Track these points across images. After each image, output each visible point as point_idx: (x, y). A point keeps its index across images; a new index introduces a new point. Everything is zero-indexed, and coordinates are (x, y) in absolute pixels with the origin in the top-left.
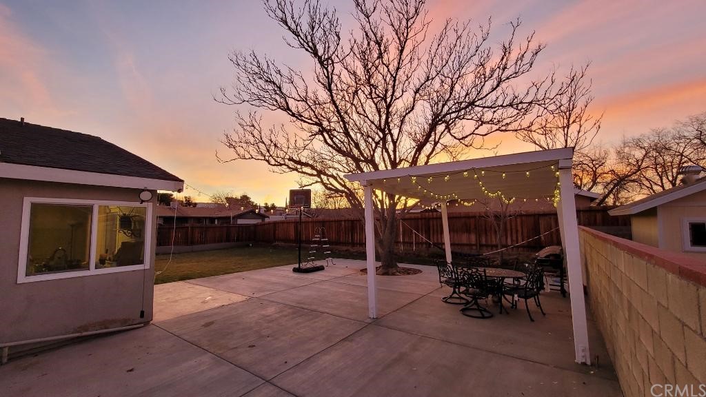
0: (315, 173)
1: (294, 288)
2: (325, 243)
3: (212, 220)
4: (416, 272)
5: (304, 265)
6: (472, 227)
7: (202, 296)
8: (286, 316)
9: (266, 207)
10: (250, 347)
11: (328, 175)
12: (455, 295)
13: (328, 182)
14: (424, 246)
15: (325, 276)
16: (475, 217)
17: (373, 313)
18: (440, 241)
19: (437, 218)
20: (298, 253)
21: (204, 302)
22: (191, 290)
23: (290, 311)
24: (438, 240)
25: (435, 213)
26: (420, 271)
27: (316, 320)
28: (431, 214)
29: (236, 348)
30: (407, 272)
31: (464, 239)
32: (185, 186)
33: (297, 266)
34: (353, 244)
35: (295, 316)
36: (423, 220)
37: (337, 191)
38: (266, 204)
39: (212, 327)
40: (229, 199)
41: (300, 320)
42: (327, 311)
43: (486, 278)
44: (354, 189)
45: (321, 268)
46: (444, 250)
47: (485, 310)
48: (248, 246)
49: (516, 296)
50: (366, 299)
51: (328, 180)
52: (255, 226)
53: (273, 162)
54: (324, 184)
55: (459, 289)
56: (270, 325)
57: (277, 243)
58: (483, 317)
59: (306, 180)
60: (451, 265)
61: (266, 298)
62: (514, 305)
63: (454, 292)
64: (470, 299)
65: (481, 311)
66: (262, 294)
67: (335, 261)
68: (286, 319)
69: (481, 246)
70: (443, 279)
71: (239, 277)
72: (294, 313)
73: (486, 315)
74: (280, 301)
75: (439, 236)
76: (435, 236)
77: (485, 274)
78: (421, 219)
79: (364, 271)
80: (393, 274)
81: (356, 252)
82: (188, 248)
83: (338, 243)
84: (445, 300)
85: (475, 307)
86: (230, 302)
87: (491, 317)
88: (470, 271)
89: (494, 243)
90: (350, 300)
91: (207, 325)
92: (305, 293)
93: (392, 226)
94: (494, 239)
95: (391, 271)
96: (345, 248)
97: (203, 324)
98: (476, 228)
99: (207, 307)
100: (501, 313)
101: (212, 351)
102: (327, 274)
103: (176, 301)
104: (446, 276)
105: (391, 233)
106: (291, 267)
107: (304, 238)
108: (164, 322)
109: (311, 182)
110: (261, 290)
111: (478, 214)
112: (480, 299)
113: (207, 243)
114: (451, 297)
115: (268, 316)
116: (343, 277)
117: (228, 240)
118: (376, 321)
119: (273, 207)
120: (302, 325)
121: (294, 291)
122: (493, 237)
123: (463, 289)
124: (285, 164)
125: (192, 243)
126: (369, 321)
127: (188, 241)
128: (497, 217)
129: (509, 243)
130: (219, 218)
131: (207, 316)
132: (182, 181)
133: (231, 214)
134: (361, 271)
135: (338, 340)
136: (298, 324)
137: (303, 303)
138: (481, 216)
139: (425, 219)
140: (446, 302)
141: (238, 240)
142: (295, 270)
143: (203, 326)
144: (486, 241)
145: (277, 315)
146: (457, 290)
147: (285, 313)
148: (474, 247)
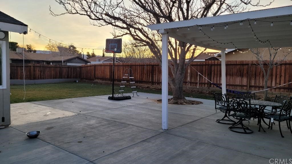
0: (125, 26)
1: (109, 109)
2: (132, 80)
3: (48, 62)
4: (198, 103)
5: (116, 96)
6: (245, 72)
7: (44, 111)
8: (103, 126)
9: (88, 55)
10: (79, 142)
11: (135, 28)
12: (226, 118)
13: (135, 34)
14: (206, 85)
15: (132, 103)
16: (248, 64)
17: (164, 126)
18: (218, 82)
19: (217, 65)
20: (112, 88)
21: (46, 115)
22: (36, 108)
23: (105, 122)
24: (217, 81)
25: (216, 61)
26: (201, 103)
27: (125, 129)
28: (213, 61)
29: (69, 142)
30: (192, 103)
31: (238, 81)
32: (29, 29)
33: (111, 96)
34: (153, 83)
35: (109, 126)
36: (207, 66)
37: (142, 40)
38: (88, 53)
39: (52, 130)
40: (60, 48)
41: (112, 128)
42: (132, 124)
43: (250, 106)
44: (155, 41)
45: (129, 98)
46: (221, 88)
47: (248, 129)
48: (75, 82)
49: (272, 119)
50: (160, 118)
51: (135, 32)
52: (81, 67)
53: (93, 17)
54: (132, 36)
55: (229, 113)
56: (93, 130)
57: (96, 81)
58: (246, 133)
59: (119, 32)
60: (224, 96)
61: (90, 115)
62: (270, 126)
63: (226, 116)
64: (237, 121)
65: (244, 129)
66: (86, 112)
67: (139, 94)
68: (104, 127)
69: (251, 86)
70: (218, 106)
71: (70, 101)
72: (109, 124)
73: (247, 131)
74: (99, 116)
75: (218, 79)
76: (215, 79)
77: (250, 102)
78: (206, 65)
79: (160, 101)
80: (181, 104)
81: (154, 88)
82: (32, 81)
83: (141, 82)
84: (218, 121)
85: (240, 126)
86: (64, 116)
87: (252, 133)
88: (238, 100)
89: (261, 85)
90: (150, 118)
91: (48, 129)
92: (117, 112)
93: (182, 68)
94: (261, 82)
95: (179, 101)
96: (146, 86)
97: (46, 128)
98: (248, 73)
99: (48, 118)
100: (259, 131)
101: (53, 143)
102: (134, 102)
103: (26, 114)
104: (220, 104)
105: (181, 74)
106: (107, 97)
107: (116, 77)
108: (19, 126)
109: (122, 33)
110: (85, 110)
111: (250, 63)
112: (244, 120)
113: (45, 79)
114: (223, 120)
115: (91, 125)
116: (145, 104)
117: (61, 77)
118: (167, 131)
119: (94, 55)
120: (115, 131)
121: (109, 111)
122: (261, 80)
123: (232, 113)
124: (102, 19)
125: (35, 78)
126: (161, 131)
127: (31, 76)
128: (265, 64)
129: (273, 85)
130: (53, 62)
131: (48, 124)
132: (27, 26)
133: (62, 59)
134: (158, 101)
135: (139, 141)
136: (111, 131)
137: (115, 119)
138: (252, 64)
139: (208, 65)
140: (219, 122)
141: (68, 78)
142: (110, 98)
143: (46, 129)
144: (255, 83)
145: (97, 125)
146: (227, 114)
147: (102, 124)
148: (245, 88)
